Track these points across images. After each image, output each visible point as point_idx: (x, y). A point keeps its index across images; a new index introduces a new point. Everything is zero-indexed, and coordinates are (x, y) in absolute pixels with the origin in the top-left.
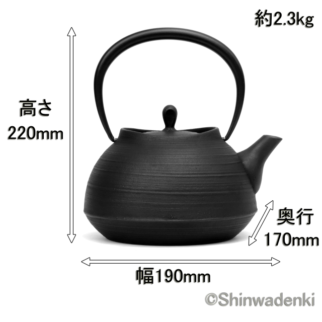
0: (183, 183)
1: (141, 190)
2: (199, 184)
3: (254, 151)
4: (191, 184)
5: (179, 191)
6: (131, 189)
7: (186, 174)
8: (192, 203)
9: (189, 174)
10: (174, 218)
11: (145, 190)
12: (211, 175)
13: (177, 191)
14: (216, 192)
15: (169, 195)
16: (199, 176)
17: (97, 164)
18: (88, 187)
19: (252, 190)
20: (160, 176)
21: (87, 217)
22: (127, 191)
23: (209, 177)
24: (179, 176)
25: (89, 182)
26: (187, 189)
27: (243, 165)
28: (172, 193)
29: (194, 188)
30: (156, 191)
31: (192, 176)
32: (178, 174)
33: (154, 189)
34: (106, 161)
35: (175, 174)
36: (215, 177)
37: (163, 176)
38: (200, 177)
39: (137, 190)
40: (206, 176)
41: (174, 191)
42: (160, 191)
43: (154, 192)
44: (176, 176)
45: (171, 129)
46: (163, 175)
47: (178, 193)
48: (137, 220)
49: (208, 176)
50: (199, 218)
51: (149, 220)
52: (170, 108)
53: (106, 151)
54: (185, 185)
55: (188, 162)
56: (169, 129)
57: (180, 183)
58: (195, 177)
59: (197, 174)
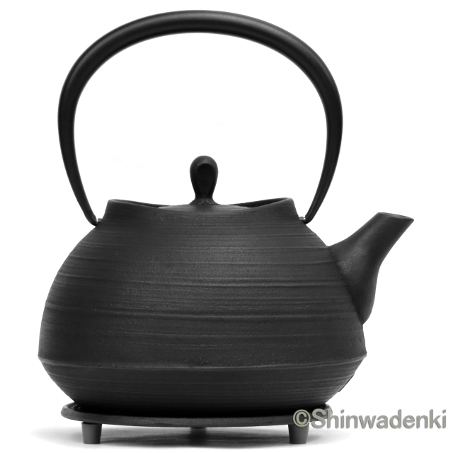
0: (223, 297)
1: (144, 311)
2: (252, 300)
3: (360, 242)
4: (238, 300)
5: (217, 313)
6: (125, 310)
7: (229, 282)
8: (239, 336)
9: (234, 282)
10: (205, 364)
11: (151, 311)
12: (276, 284)
13: (211, 313)
14: (284, 316)
15: (197, 320)
16: (253, 285)
17: (63, 266)
18: (47, 309)
19: (355, 315)
20: (180, 286)
21: (45, 365)
22: (118, 313)
23: (271, 287)
24: (214, 285)
25: (49, 301)
26: (231, 308)
27: (339, 269)
28: (201, 316)
29: (244, 307)
30: (171, 312)
31: (239, 285)
32: (213, 282)
33: (170, 308)
34: (80, 259)
35: (208, 282)
36: (284, 287)
37: (186, 286)
38: (255, 287)
39: (138, 311)
40: (266, 285)
41: (207, 313)
42: (181, 312)
43: (169, 315)
44: (210, 285)
45: (207, 201)
46: (185, 284)
47: (213, 316)
48: (137, 367)
49: (271, 285)
50: (253, 364)
51: (160, 367)
52: (205, 162)
53: (80, 242)
54: (226, 303)
55: (233, 261)
56: (203, 201)
57: (216, 298)
58: (245, 287)
59: (250, 281)
